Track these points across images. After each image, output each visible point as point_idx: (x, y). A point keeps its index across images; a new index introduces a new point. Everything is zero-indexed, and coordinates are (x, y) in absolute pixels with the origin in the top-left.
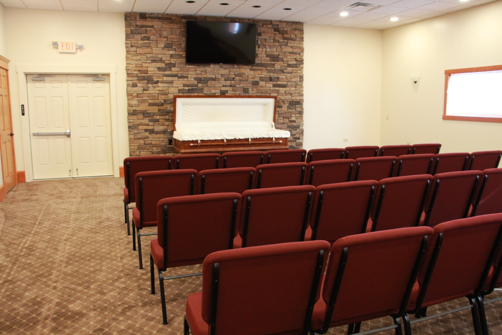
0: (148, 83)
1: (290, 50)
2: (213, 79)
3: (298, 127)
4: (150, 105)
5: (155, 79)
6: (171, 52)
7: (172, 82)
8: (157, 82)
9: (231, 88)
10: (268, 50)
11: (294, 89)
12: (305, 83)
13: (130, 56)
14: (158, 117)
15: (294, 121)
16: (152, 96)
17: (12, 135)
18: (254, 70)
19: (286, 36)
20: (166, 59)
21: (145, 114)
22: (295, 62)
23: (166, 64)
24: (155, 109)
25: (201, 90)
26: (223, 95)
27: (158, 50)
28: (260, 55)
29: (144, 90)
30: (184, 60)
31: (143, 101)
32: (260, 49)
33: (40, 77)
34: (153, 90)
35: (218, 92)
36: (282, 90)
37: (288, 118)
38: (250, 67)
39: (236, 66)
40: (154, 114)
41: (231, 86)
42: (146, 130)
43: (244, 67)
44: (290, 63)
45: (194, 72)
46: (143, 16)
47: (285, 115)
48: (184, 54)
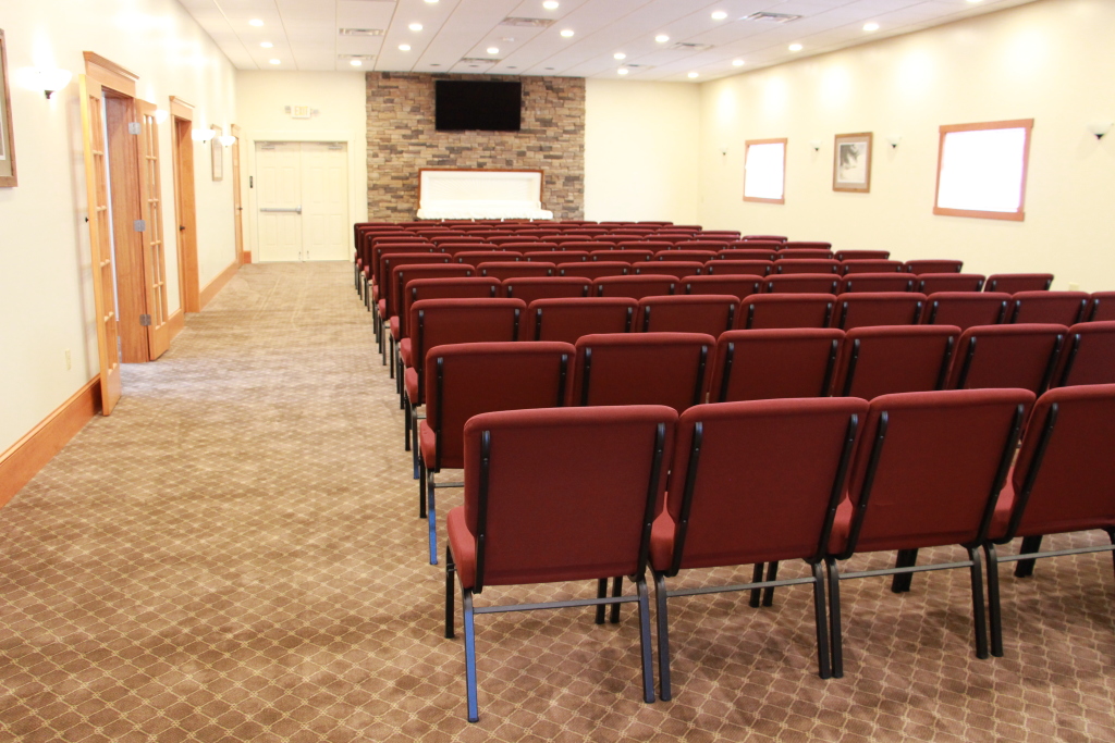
0: (391, 153)
1: (567, 112)
3: (577, 209)
4: (394, 178)
5: (399, 149)
6: (419, 117)
7: (419, 152)
8: (401, 152)
9: (490, 160)
10: (538, 113)
11: (571, 160)
12: (587, 155)
13: (370, 122)
14: (402, 193)
15: (572, 202)
16: (392, 168)
17: (240, 209)
18: (520, 138)
19: (561, 95)
20: (413, 125)
21: (387, 189)
22: (572, 128)
23: (413, 132)
24: (399, 184)
25: (454, 162)
26: (481, 167)
27: (404, 114)
28: (527, 120)
29: (387, 161)
30: (433, 126)
31: (385, 174)
32: (528, 112)
33: (270, 145)
34: (397, 161)
35: (474, 165)
36: (556, 162)
37: (563, 197)
38: (515, 134)
39: (497, 133)
40: (397, 189)
41: (490, 157)
42: (388, 208)
43: (507, 134)
44: (567, 128)
45: (446, 140)
46: (386, 75)
47: (559, 194)
48: (433, 119)
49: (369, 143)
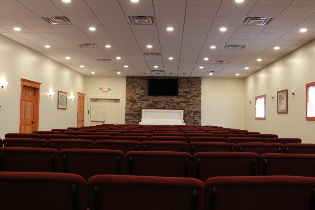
0: (133, 103)
1: (195, 89)
2: (160, 102)
3: (198, 123)
4: (134, 111)
5: (136, 102)
6: (143, 91)
7: (143, 103)
8: (137, 103)
9: (167, 106)
10: (184, 89)
11: (196, 106)
12: (202, 104)
13: (127, 92)
14: (137, 116)
15: (197, 120)
16: (135, 108)
17: (83, 120)
18: (178, 98)
19: (192, 83)
20: (141, 93)
21: (132, 115)
22: (197, 94)
23: (141, 96)
24: (136, 113)
25: (155, 106)
26: (164, 108)
27: (138, 90)
28: (180, 92)
29: (132, 106)
30: (147, 94)
31: (131, 110)
32: (181, 89)
33: (96, 100)
34: (135, 106)
35: (162, 107)
36: (191, 106)
37: (193, 119)
38: (176, 97)
39: (170, 96)
40: (135, 115)
41: (167, 105)
42: (132, 121)
43: (173, 97)
44: (194, 95)
45: (152, 99)
46: (133, 77)
47: (192, 117)
48: (148, 91)
49: (127, 100)
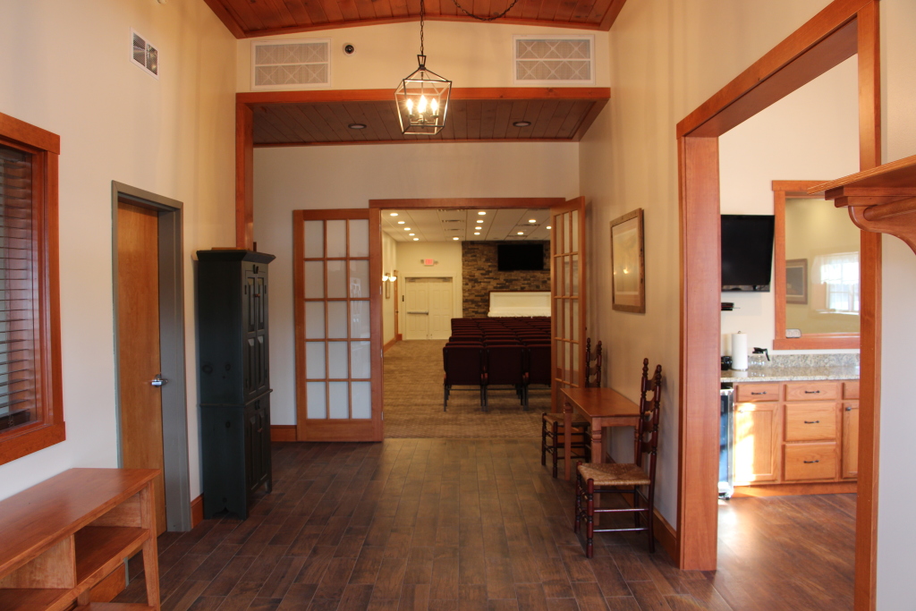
0: (475, 283)
2: (517, 280)
4: (476, 296)
5: (479, 281)
6: (489, 264)
7: (489, 282)
8: (481, 282)
9: (528, 286)
13: (464, 267)
16: (477, 291)
20: (486, 268)
21: (473, 301)
23: (486, 271)
24: (479, 299)
25: (508, 287)
26: (522, 290)
27: (481, 263)
29: (472, 287)
30: (496, 268)
31: (472, 294)
32: (548, 260)
33: (412, 280)
34: (478, 287)
35: (519, 288)
38: (540, 271)
39: (531, 271)
40: (478, 302)
41: (527, 284)
43: (537, 271)
45: (503, 276)
46: (473, 243)
48: (496, 264)
49: (464, 278)
